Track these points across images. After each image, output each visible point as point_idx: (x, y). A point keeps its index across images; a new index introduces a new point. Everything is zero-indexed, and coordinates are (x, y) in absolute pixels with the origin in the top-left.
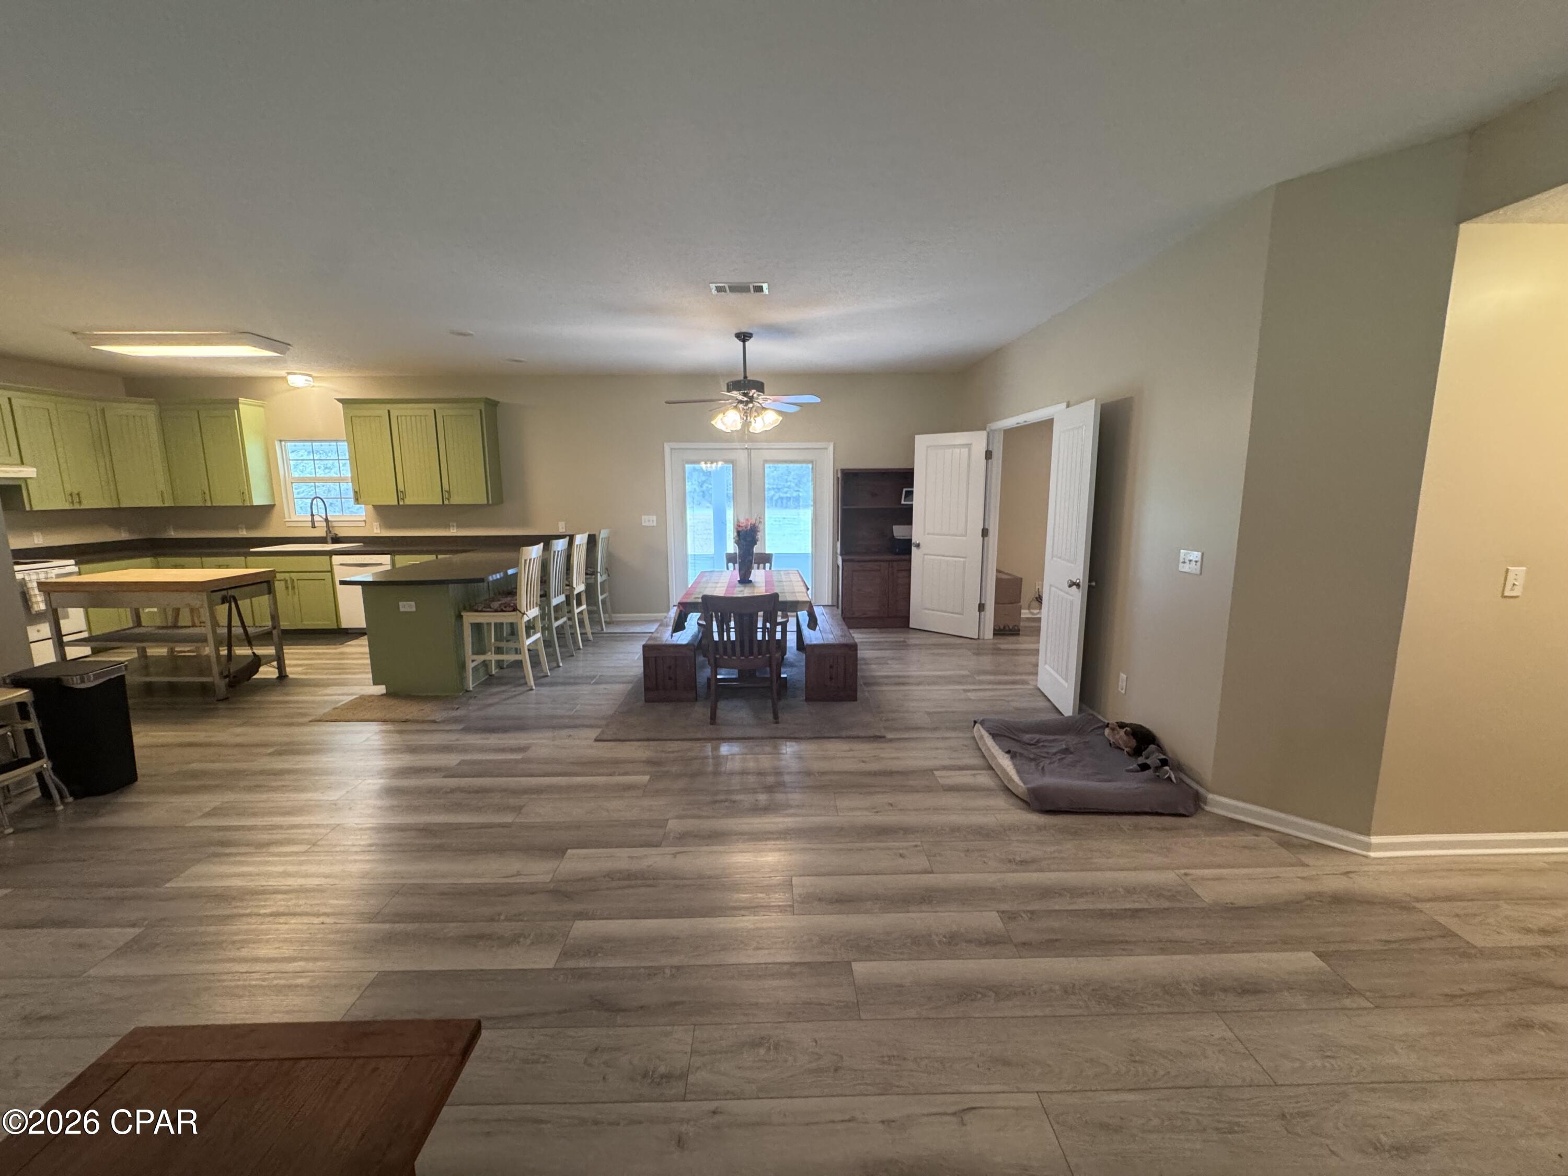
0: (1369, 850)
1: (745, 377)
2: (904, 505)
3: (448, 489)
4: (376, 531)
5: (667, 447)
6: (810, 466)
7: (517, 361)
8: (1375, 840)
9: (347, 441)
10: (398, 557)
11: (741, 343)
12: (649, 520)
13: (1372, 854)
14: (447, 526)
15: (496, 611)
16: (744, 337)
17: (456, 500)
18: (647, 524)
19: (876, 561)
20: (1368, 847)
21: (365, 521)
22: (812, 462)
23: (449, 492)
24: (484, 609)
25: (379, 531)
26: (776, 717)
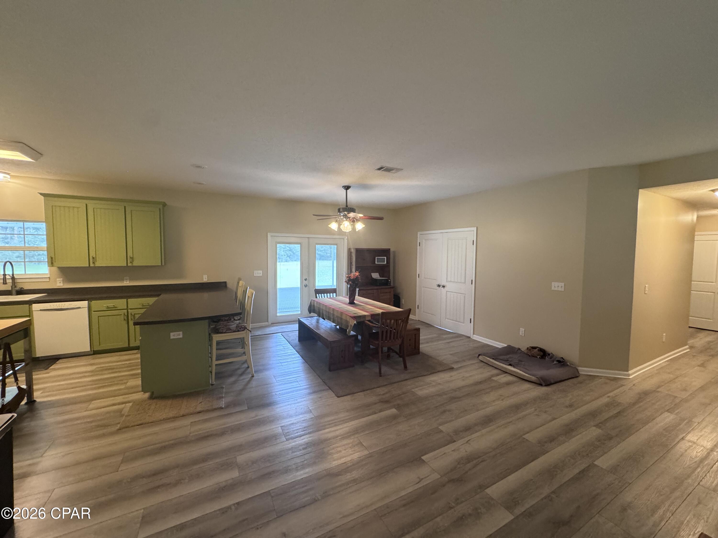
0: (629, 377)
1: (347, 206)
2: (376, 264)
3: (132, 256)
4: (60, 284)
5: (269, 235)
6: (336, 246)
7: (200, 184)
8: (630, 372)
9: (46, 222)
10: (93, 302)
11: (345, 190)
12: (259, 273)
13: (631, 377)
14: (122, 280)
15: (234, 332)
16: (347, 188)
17: (136, 263)
18: (257, 275)
19: (372, 289)
20: (629, 375)
21: (49, 278)
22: (337, 245)
23: (132, 258)
24: (227, 331)
25: (62, 284)
26: (405, 367)
